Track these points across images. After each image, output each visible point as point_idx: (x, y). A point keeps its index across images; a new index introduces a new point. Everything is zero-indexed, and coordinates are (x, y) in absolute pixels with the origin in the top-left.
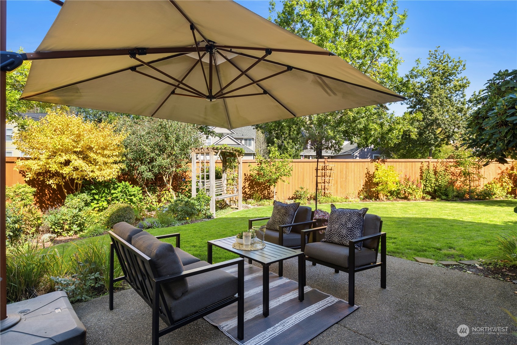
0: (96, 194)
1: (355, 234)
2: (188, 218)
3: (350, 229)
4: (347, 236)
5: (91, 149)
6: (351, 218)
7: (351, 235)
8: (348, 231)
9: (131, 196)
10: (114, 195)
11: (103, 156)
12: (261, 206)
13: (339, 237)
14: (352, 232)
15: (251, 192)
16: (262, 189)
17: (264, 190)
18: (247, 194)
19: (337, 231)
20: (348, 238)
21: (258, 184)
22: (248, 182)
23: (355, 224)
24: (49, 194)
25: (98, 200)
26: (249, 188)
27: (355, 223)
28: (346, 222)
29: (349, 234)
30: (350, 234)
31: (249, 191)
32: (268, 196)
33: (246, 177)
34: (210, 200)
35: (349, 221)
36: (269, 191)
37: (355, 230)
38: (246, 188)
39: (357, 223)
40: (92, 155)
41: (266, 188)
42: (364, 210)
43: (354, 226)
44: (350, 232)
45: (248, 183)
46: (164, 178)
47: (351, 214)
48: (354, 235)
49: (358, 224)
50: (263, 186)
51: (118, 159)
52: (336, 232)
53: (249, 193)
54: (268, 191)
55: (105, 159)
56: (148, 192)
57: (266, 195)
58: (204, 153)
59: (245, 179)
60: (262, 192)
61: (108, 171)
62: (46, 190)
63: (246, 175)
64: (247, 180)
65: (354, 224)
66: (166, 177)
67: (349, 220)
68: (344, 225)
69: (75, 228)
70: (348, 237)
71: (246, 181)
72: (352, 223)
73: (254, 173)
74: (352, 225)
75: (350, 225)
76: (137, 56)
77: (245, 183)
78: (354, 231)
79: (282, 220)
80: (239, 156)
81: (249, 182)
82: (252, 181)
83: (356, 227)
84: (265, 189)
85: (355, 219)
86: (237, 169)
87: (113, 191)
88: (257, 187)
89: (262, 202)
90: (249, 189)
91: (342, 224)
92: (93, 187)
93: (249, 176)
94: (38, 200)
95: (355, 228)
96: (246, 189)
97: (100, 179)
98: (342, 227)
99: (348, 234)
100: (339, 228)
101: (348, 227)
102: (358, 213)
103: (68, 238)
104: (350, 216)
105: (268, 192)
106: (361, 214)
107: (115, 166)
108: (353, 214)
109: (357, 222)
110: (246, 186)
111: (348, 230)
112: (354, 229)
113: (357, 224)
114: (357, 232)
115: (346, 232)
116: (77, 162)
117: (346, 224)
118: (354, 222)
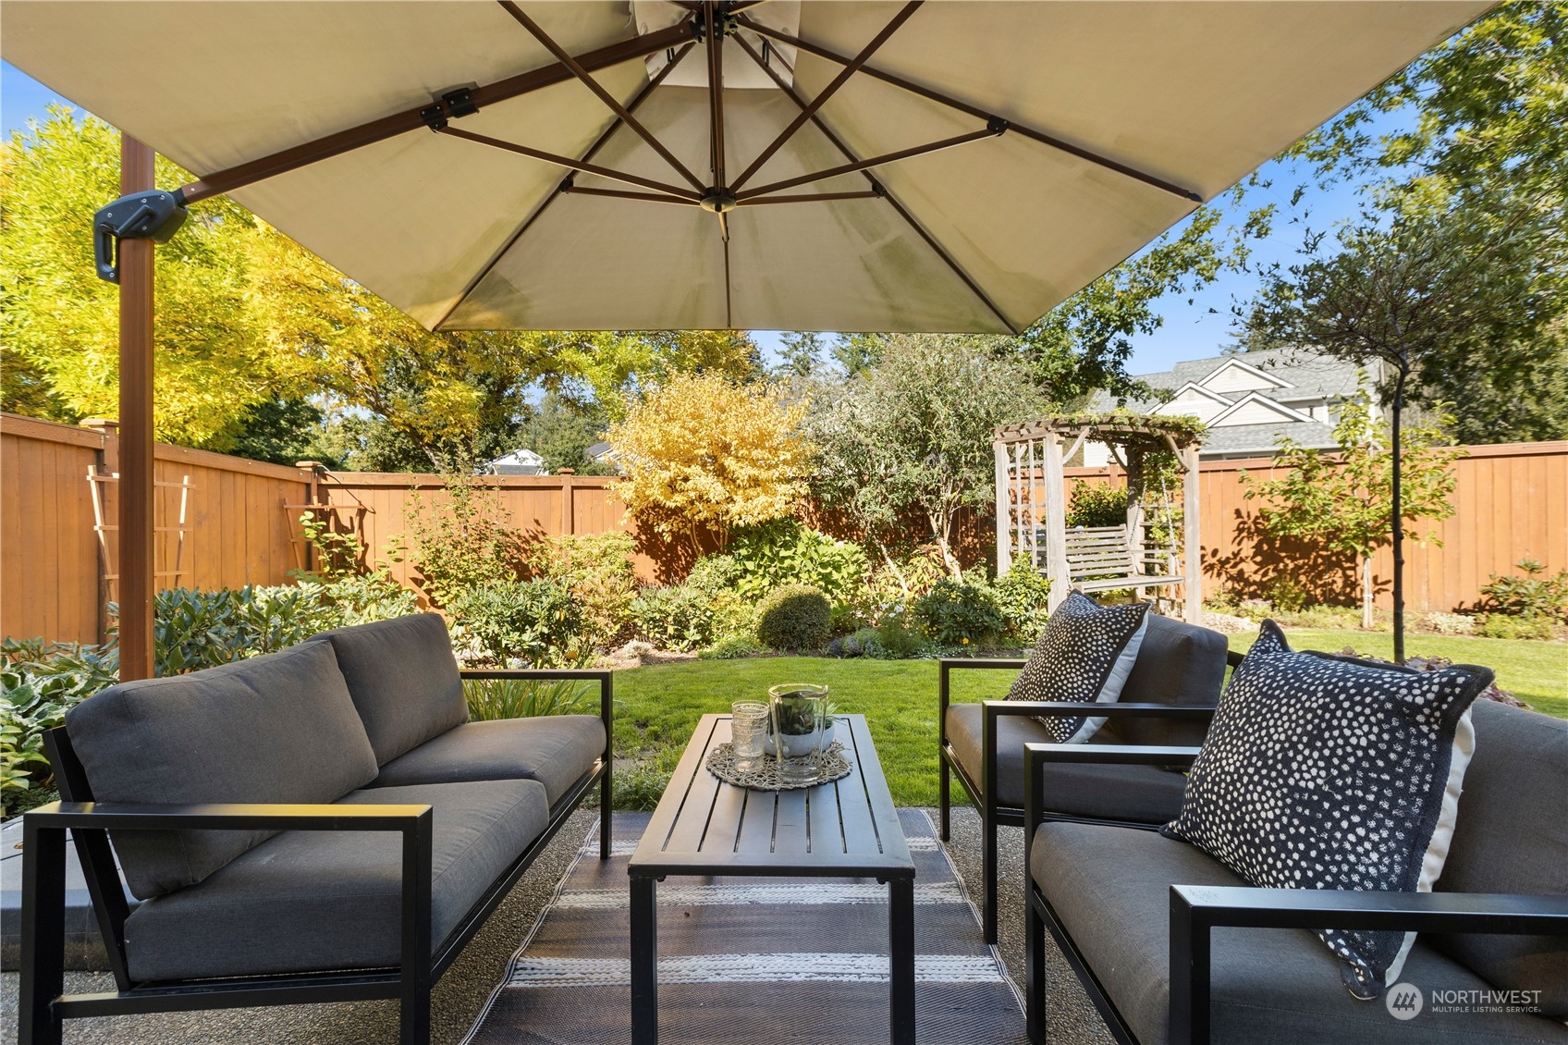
0: (749, 558)
1: (1342, 850)
2: (966, 641)
3: (1305, 804)
4: (1282, 846)
5: (726, 448)
6: (1330, 728)
7: (1309, 847)
8: (1294, 814)
9: (823, 565)
10: (787, 563)
11: (754, 463)
12: (1296, 628)
13: (1234, 833)
14: (1321, 829)
15: (1265, 574)
16: (1316, 565)
17: (1325, 571)
18: (1248, 583)
19: (1227, 792)
20: (1285, 866)
21: (1296, 547)
22: (1250, 536)
23: (1352, 773)
24: (686, 558)
25: (753, 573)
26: (1258, 559)
27: (1354, 767)
28: (1293, 746)
29: (1296, 838)
30: (1304, 839)
31: (1256, 572)
32: (1348, 595)
33: (1244, 523)
34: (1049, 590)
35: (1310, 745)
36: (1350, 573)
37: (1346, 816)
38: (1242, 560)
39: (1374, 767)
40: (730, 463)
41: (1338, 564)
42: (1452, 682)
43: (1341, 790)
44: (1306, 821)
45: (1254, 543)
46: (933, 520)
47: (1335, 699)
48: (1331, 852)
49: (1379, 782)
50: (1321, 556)
51: (790, 472)
52: (1224, 797)
53: (1257, 578)
54: (1344, 574)
55: (754, 472)
56: (888, 560)
57: (1338, 586)
58: (1027, 441)
59: (1238, 529)
60: (1320, 576)
61: (763, 499)
62: (679, 548)
63: (1244, 514)
64: (1249, 533)
65: (1342, 775)
66: (937, 520)
67: (1314, 738)
68: (1273, 768)
69: (692, 634)
70: (1289, 856)
71: (1245, 534)
72: (1328, 760)
73: (1277, 506)
74: (1330, 780)
75: (1311, 776)
76: (453, 122)
77: (1239, 544)
78: (1337, 823)
79: (1051, 678)
80: (1181, 444)
81: (1256, 539)
82: (1266, 536)
83: (1354, 801)
84: (1331, 565)
85: (1361, 736)
86: (1177, 491)
87: (783, 553)
88: (1293, 559)
89: (1311, 614)
90: (1255, 562)
91: (1262, 755)
92: (746, 541)
93: (1257, 518)
94: (663, 568)
95: (1346, 800)
96: (1242, 566)
97: (752, 521)
98: (1258, 771)
99: (1290, 837)
100: (1240, 779)
101: (1296, 788)
102: (1391, 697)
103: (678, 655)
104: (1325, 707)
105: (1346, 577)
106: (1416, 709)
107: (783, 488)
108: (1350, 698)
109: (1372, 760)
110: (1243, 554)
111: (1292, 807)
112: (1336, 805)
113: (1366, 779)
114: (1360, 841)
115: (1278, 818)
116: (704, 482)
117: (1287, 762)
118: (1343, 759)
